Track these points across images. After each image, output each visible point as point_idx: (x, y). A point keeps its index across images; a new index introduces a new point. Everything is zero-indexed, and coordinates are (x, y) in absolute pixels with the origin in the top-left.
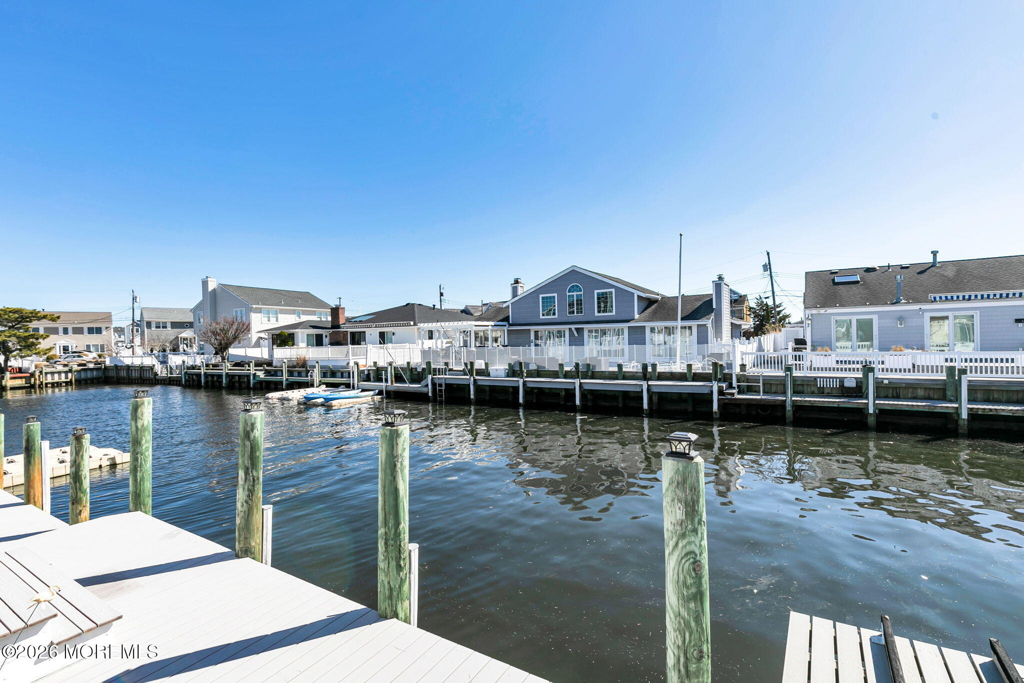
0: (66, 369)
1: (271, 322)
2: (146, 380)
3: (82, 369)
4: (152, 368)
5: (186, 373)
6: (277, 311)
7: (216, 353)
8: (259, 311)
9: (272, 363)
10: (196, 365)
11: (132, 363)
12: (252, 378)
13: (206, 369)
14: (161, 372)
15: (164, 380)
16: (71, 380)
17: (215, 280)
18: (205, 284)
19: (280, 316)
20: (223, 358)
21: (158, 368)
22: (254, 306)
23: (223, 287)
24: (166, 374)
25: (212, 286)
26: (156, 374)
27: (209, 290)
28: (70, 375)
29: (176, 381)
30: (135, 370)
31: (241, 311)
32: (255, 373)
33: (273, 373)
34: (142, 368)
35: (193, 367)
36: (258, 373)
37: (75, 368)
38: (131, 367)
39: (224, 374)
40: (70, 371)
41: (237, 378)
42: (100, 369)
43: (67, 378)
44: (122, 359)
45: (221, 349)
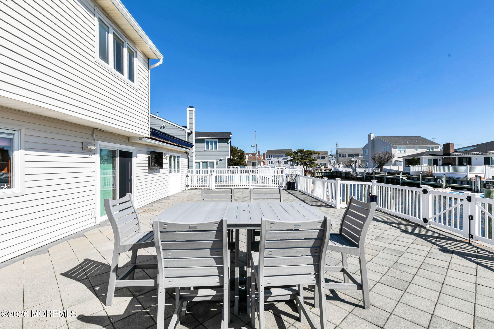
0: (321, 172)
1: (402, 153)
2: (347, 178)
3: (326, 172)
4: (350, 173)
5: (366, 176)
6: (405, 147)
7: (378, 168)
8: (396, 147)
9: (410, 174)
10: (370, 173)
11: (342, 171)
12: (400, 180)
13: (376, 175)
14: (354, 175)
15: (355, 178)
16: (323, 175)
17: (374, 134)
18: (369, 136)
19: (406, 149)
20: (381, 170)
21: (352, 173)
22: (394, 145)
23: (378, 138)
24: (355, 176)
25: (372, 137)
26: (352, 175)
27: (371, 139)
28: (322, 174)
29: (360, 179)
30: (343, 173)
31: (387, 148)
32: (402, 178)
33: (412, 178)
34: (346, 173)
35: (368, 173)
36: (404, 178)
37: (324, 171)
38: (342, 172)
39: (385, 177)
40: (322, 172)
41: (391, 180)
42: (331, 172)
43: (321, 175)
44: (338, 168)
45: (380, 166)
